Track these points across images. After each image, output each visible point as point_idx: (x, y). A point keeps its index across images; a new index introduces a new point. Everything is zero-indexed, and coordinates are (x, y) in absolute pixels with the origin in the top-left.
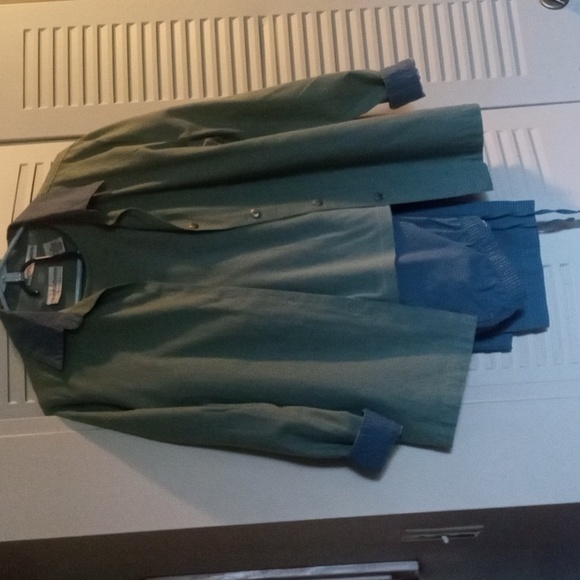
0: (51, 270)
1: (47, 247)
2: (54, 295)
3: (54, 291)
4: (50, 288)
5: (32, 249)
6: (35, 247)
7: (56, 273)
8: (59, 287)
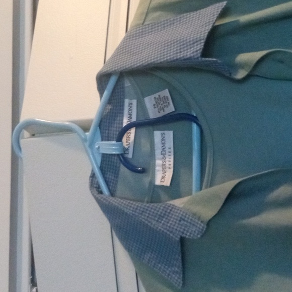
0: (157, 134)
1: (149, 102)
2: (164, 171)
3: (163, 166)
4: (159, 162)
5: (131, 104)
6: (135, 102)
7: (164, 139)
8: (170, 161)
